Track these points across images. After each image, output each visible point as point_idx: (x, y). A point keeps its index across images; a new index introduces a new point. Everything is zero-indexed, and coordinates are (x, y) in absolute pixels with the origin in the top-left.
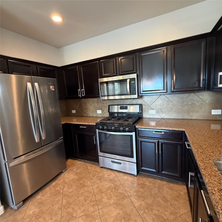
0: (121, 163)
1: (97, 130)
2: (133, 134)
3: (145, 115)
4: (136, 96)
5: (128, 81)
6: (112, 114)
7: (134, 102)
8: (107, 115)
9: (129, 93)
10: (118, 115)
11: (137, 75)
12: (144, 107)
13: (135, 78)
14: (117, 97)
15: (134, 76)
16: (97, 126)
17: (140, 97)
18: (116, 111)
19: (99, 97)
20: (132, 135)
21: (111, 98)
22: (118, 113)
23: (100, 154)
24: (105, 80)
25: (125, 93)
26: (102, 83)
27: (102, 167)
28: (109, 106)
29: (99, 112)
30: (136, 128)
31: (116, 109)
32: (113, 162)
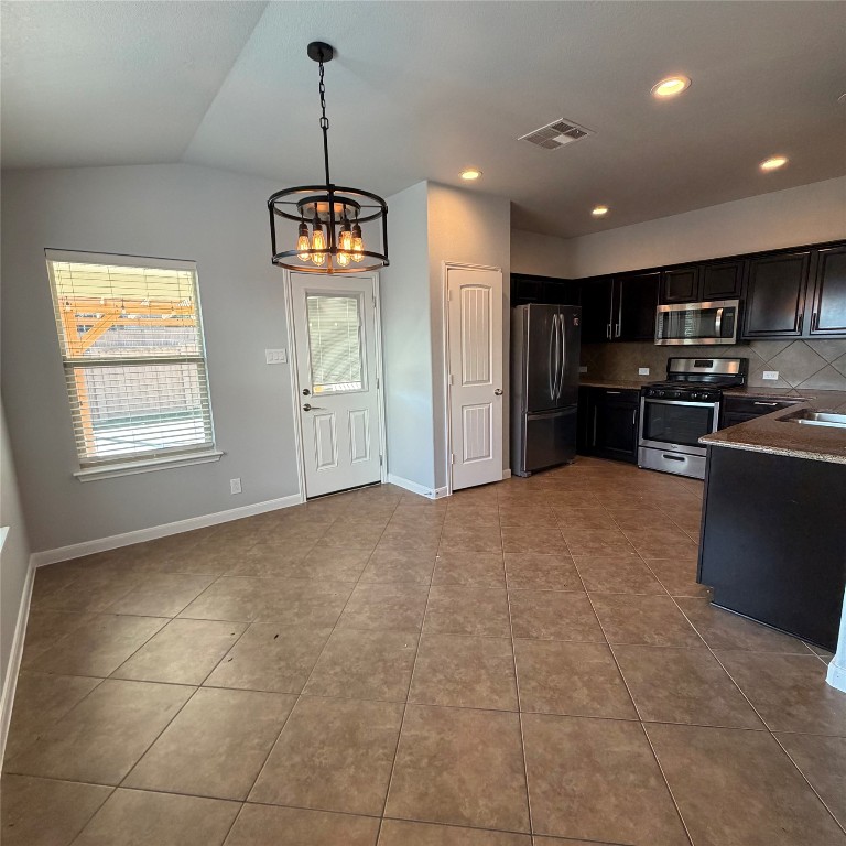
0: (682, 459)
1: (643, 398)
2: (715, 406)
3: (753, 382)
4: (732, 341)
5: (720, 311)
6: (672, 376)
7: (731, 352)
8: (662, 377)
9: (719, 335)
10: (686, 378)
11: (741, 304)
12: (751, 365)
13: (734, 308)
14: (687, 342)
15: (734, 303)
17: (743, 341)
18: (681, 369)
19: (651, 337)
20: (713, 408)
21: (674, 342)
22: (686, 374)
23: (641, 441)
24: (665, 308)
25: (712, 334)
27: (643, 468)
28: (670, 360)
29: (644, 371)
30: (722, 395)
31: (681, 367)
32: (666, 456)
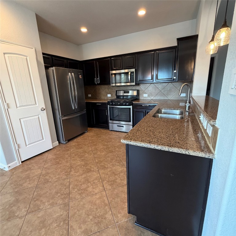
0: (123, 126)
1: (108, 105)
2: (131, 107)
3: (141, 98)
4: (134, 84)
5: (130, 73)
6: (118, 97)
7: (134, 88)
8: (115, 97)
9: (130, 82)
10: (123, 97)
11: (136, 70)
12: (140, 92)
13: (134, 72)
14: (123, 84)
15: (133, 70)
16: (108, 103)
17: (137, 84)
18: (122, 94)
19: (110, 84)
21: (118, 84)
22: (123, 96)
23: (110, 121)
24: (114, 72)
25: (128, 81)
26: (112, 74)
27: (111, 130)
28: (116, 91)
29: (109, 95)
30: (133, 103)
31: (121, 93)
32: (118, 126)
